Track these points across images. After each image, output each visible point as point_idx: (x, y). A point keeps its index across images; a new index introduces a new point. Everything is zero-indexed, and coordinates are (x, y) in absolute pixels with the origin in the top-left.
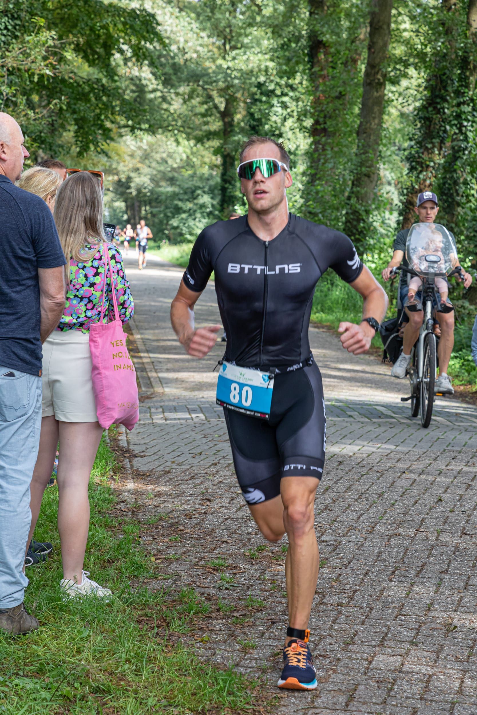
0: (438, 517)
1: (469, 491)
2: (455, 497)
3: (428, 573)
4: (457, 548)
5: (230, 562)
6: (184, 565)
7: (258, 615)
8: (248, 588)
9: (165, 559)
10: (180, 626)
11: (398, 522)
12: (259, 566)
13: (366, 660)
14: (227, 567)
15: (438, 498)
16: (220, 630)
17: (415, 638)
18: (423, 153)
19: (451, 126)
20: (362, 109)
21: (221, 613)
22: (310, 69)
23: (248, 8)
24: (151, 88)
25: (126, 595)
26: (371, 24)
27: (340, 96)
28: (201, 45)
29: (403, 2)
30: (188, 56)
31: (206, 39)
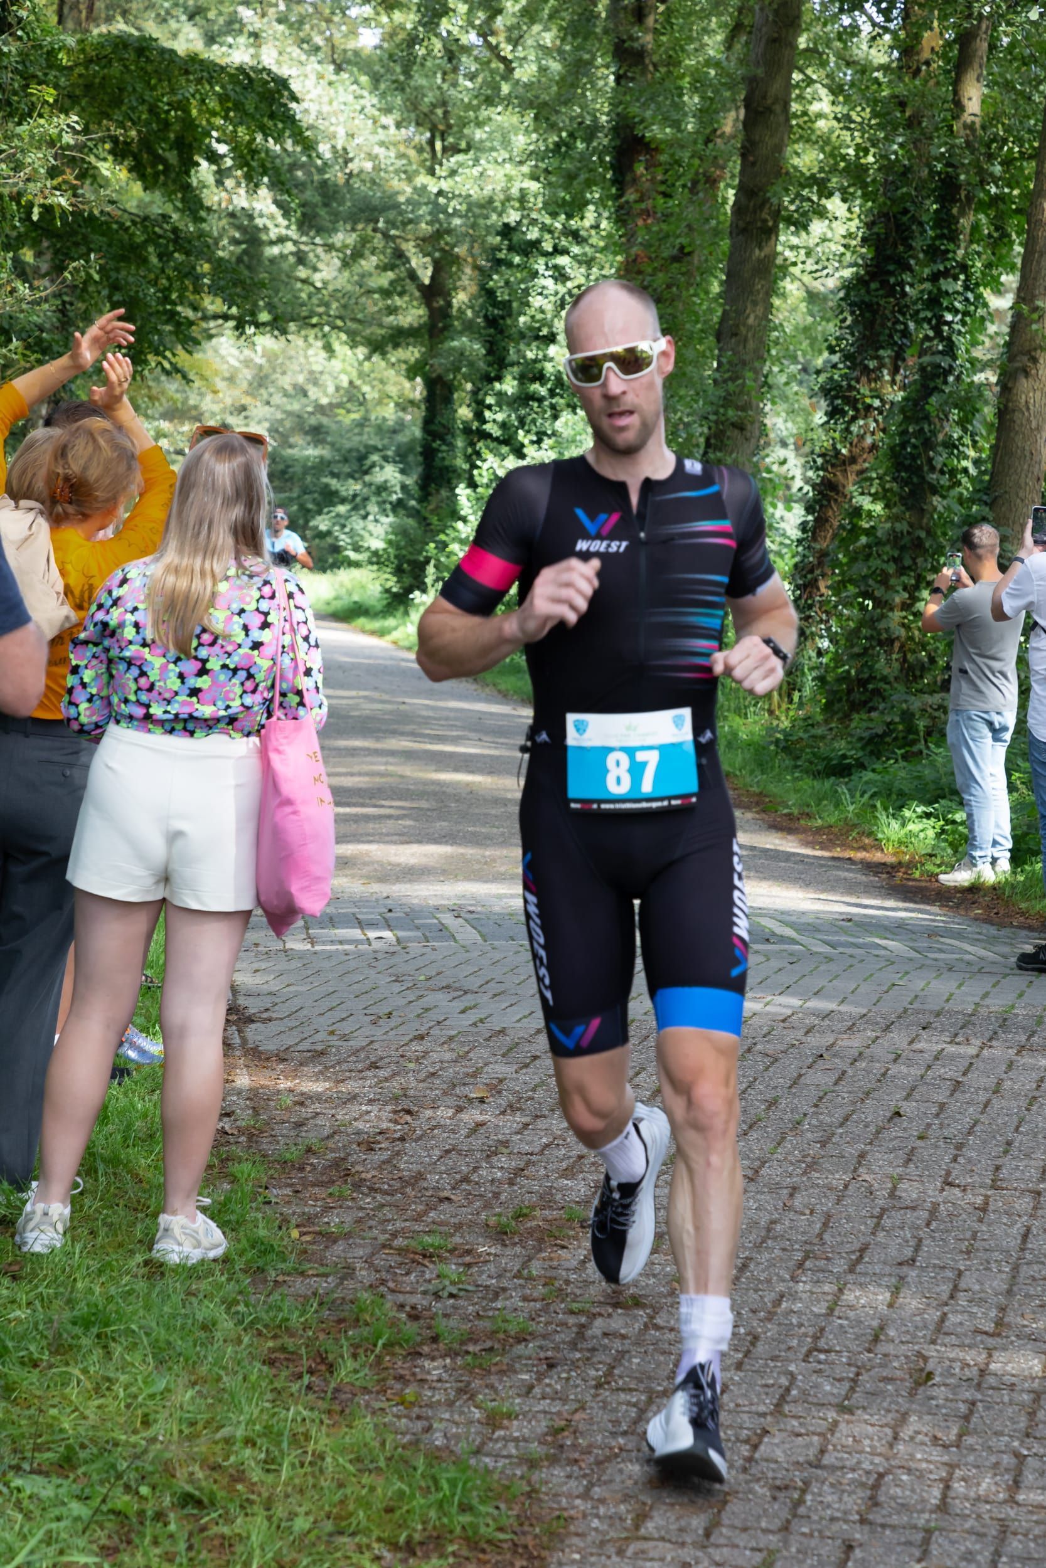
0: (894, 1149)
1: (958, 1095)
2: (928, 1108)
3: (874, 1263)
4: (934, 1211)
5: (457, 1239)
6: (360, 1246)
7: (520, 1349)
8: (496, 1295)
9: (320, 1233)
10: (356, 1371)
11: (809, 1159)
12: (518, 1249)
13: (747, 1441)
14: (451, 1251)
15: (893, 1109)
16: (439, 1381)
17: (847, 1398)
18: (857, 380)
19: (919, 322)
20: (728, 284)
21: (442, 1346)
22: (616, 197)
23: (483, 65)
24: (274, 233)
25: (242, 1307)
26: (748, 102)
27: (681, 256)
28: (382, 144)
29: (815, 55)
30: (353, 166)
31: (393, 130)
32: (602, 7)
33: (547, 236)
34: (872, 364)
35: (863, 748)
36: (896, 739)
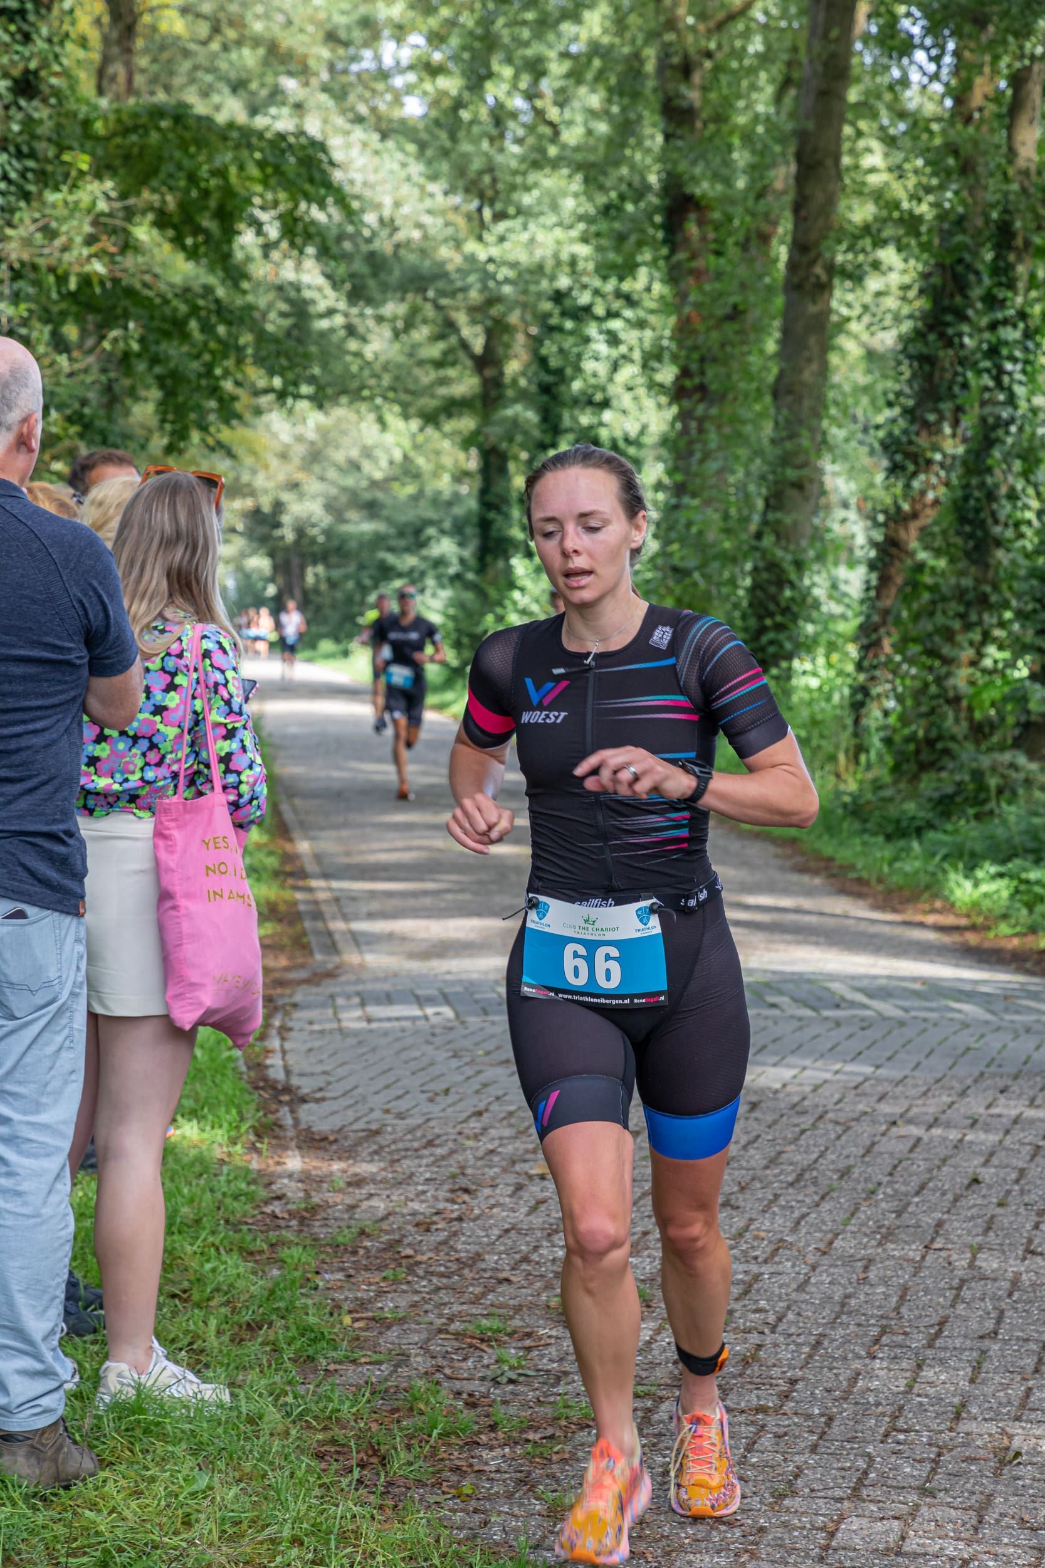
0: (972, 1218)
2: (1006, 1174)
3: (954, 1337)
4: (1016, 1281)
5: (517, 1322)
6: (416, 1331)
8: (559, 1378)
9: (373, 1319)
10: (410, 1464)
11: (884, 1230)
13: (822, 1529)
14: (511, 1335)
15: (971, 1176)
16: (497, 1471)
17: (928, 1479)
18: (918, 434)
19: (979, 373)
20: (783, 342)
21: (500, 1435)
22: (667, 258)
23: (531, 129)
24: (322, 306)
25: (290, 1399)
26: (799, 157)
27: (736, 314)
28: (429, 212)
29: (866, 108)
30: (401, 236)
31: (439, 197)
32: (650, 67)
33: (599, 300)
34: (932, 418)
35: (933, 809)
36: (966, 799)
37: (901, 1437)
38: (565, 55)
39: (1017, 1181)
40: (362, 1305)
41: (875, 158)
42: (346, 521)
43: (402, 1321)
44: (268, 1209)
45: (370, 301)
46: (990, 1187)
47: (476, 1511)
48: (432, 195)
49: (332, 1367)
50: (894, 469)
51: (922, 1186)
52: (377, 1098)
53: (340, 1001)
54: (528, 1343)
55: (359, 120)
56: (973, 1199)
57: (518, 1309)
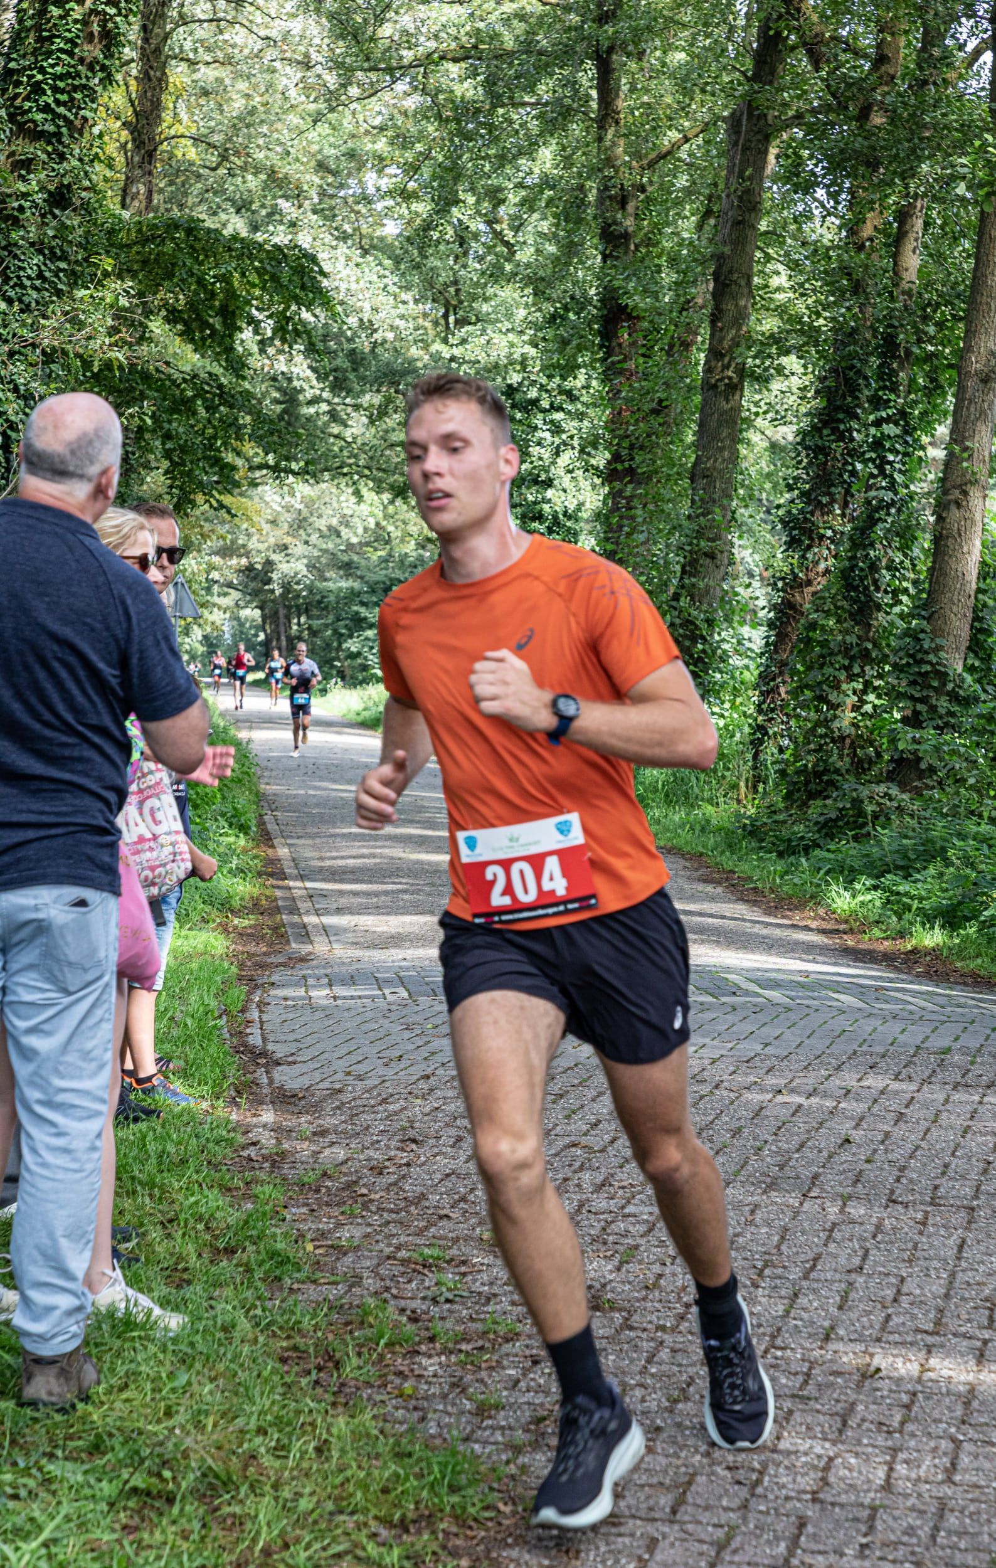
0: (843, 1172)
2: (874, 1136)
3: (825, 1270)
4: (878, 1226)
5: (454, 1252)
6: (367, 1257)
7: (507, 1348)
8: (487, 1300)
9: (332, 1246)
10: (359, 1368)
11: (768, 1180)
14: (448, 1262)
15: (843, 1137)
16: (435, 1376)
17: (800, 1389)
18: (812, 513)
19: (865, 462)
20: (700, 433)
21: (438, 1345)
22: (603, 360)
23: (490, 249)
24: (309, 394)
25: (259, 1312)
26: (716, 276)
27: (660, 409)
28: (402, 317)
29: (774, 236)
30: (377, 336)
31: (411, 305)
32: (592, 197)
33: (545, 395)
34: (825, 500)
35: (819, 831)
36: (847, 823)
37: (779, 1353)
38: (520, 185)
39: (883, 1142)
40: (323, 1235)
41: (781, 279)
42: (326, 580)
43: (357, 1248)
44: (245, 1153)
45: (349, 391)
46: (859, 1146)
47: (415, 1408)
48: (404, 303)
49: (295, 1286)
50: (792, 543)
51: (802, 1145)
52: (340, 1062)
53: (311, 981)
54: (463, 1269)
55: (344, 237)
56: (845, 1156)
57: (456, 1240)
